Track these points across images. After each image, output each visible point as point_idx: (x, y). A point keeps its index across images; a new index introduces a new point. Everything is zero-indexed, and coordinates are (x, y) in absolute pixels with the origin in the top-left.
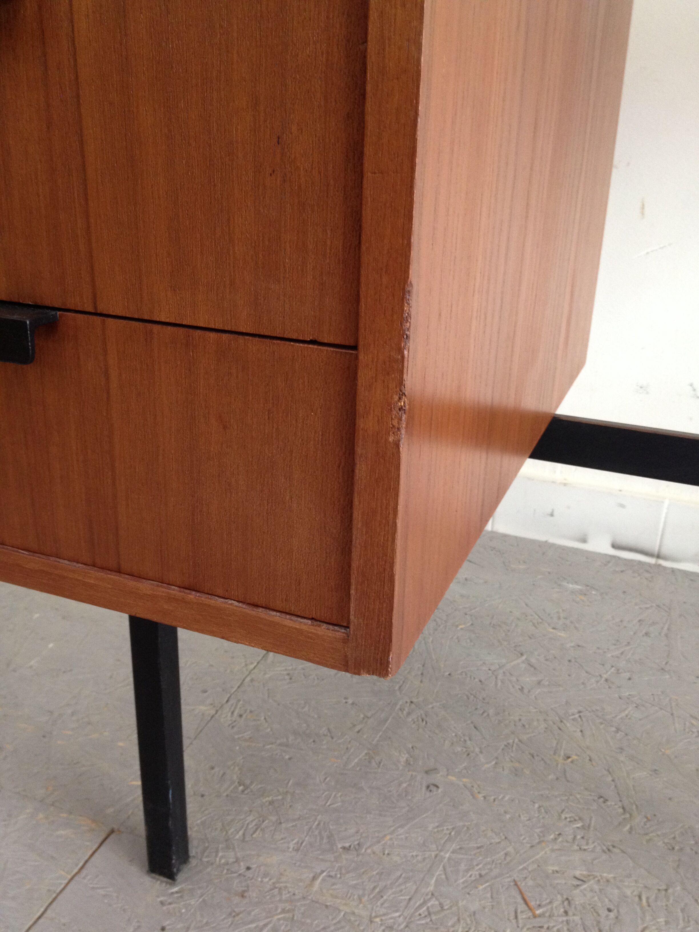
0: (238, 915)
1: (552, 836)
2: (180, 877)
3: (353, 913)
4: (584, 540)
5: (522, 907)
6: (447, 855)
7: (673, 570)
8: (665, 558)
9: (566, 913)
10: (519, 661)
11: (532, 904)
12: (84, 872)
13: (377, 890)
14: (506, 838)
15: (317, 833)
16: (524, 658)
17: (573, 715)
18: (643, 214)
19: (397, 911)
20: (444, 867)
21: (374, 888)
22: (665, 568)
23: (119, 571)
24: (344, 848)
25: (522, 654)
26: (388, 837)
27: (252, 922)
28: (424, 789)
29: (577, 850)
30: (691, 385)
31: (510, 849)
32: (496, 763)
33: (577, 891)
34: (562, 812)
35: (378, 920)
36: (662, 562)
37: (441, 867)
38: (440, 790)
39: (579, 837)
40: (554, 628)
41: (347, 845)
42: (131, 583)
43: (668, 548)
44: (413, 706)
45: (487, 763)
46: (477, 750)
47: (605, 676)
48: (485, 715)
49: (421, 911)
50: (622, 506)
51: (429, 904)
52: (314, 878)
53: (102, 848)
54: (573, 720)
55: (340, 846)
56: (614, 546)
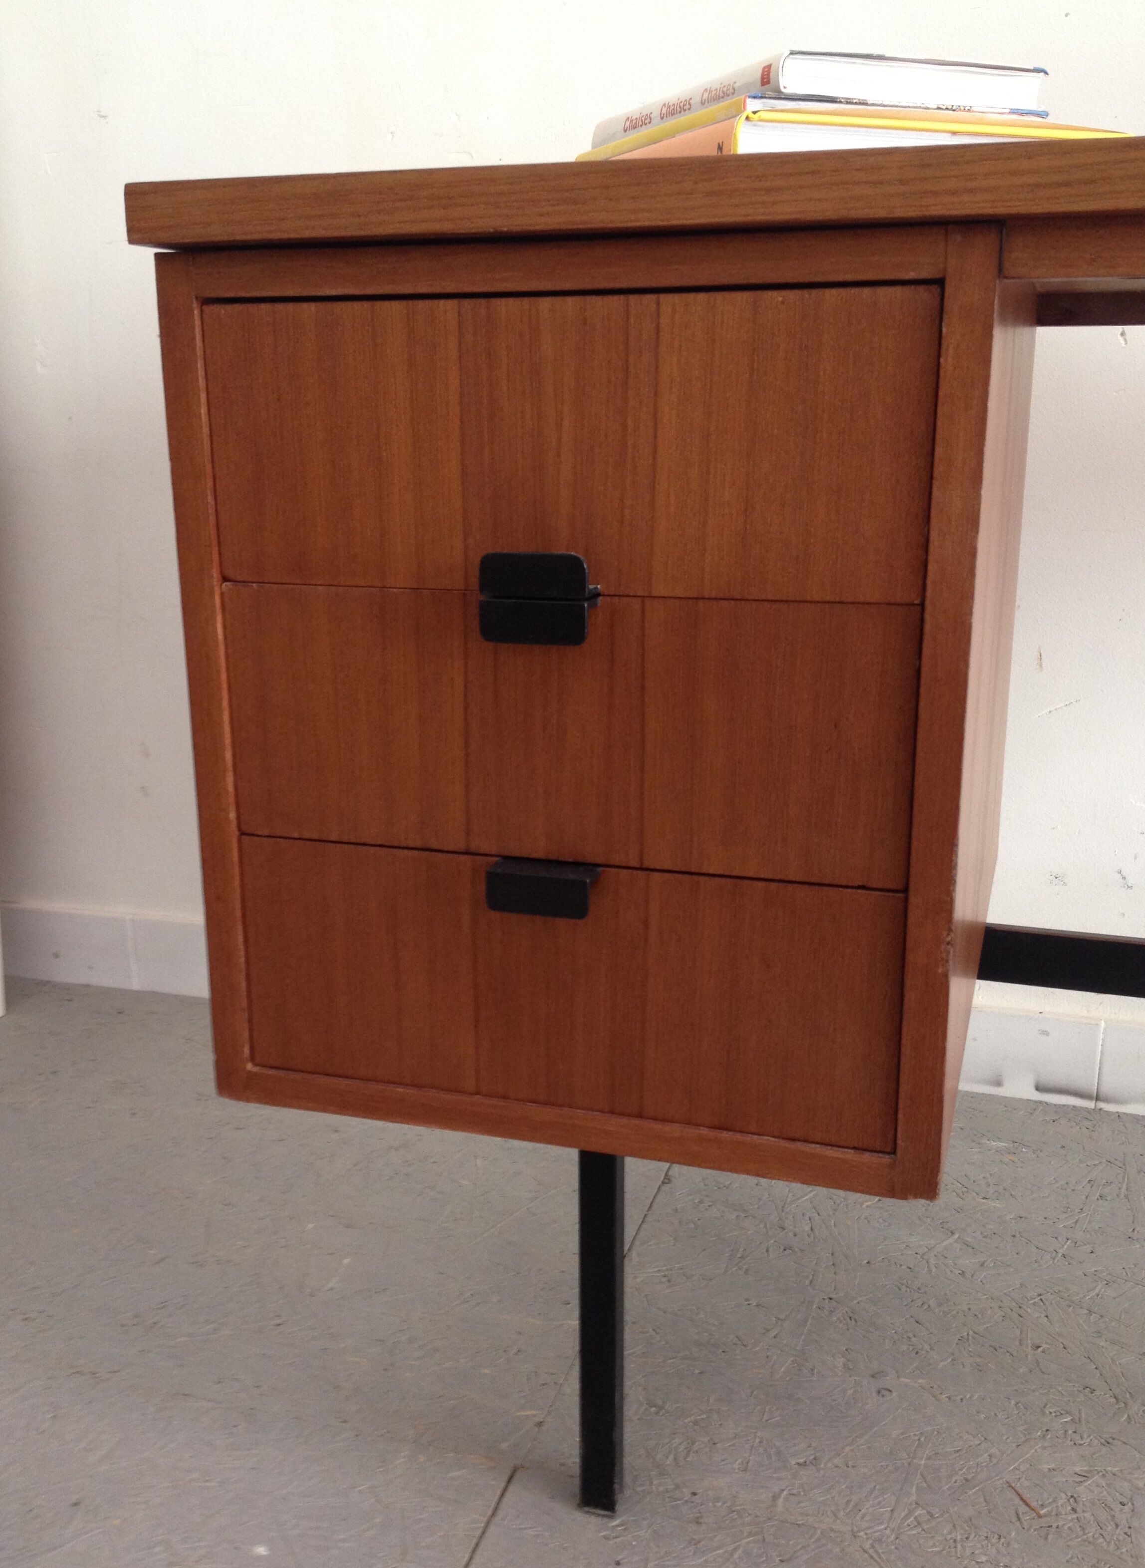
0: (699, 1542)
1: (1039, 1433)
2: (618, 1507)
3: (832, 1530)
4: (998, 1083)
5: (1023, 1508)
6: (923, 1462)
7: (1119, 1115)
8: (1107, 1100)
9: (1074, 1510)
10: (951, 1240)
11: (1034, 1504)
12: (501, 1514)
13: (852, 1503)
14: (986, 1439)
15: (761, 1450)
16: (956, 1236)
17: (1032, 1299)
18: (1041, 665)
19: (882, 1523)
20: (922, 1475)
21: (848, 1502)
22: (1108, 1113)
23: (640, 1116)
24: (799, 1464)
25: (953, 1233)
26: (847, 1449)
27: (719, 1548)
28: (874, 1394)
29: (1072, 1446)
30: (1120, 872)
31: (994, 1450)
32: (953, 1360)
33: (1081, 1488)
34: (1044, 1407)
35: (862, 1534)
36: (1102, 1105)
37: (919, 1476)
38: (894, 1394)
39: (1070, 1432)
40: (984, 1198)
41: (801, 1461)
42: (657, 1127)
43: (1110, 1085)
44: (833, 1303)
45: (942, 1361)
46: (927, 1347)
47: (1061, 1251)
48: (926, 1307)
49: (909, 1521)
50: (1045, 1033)
51: (916, 1514)
52: (775, 1498)
53: (511, 1488)
54: (1034, 1304)
55: (793, 1462)
56: (1038, 1088)
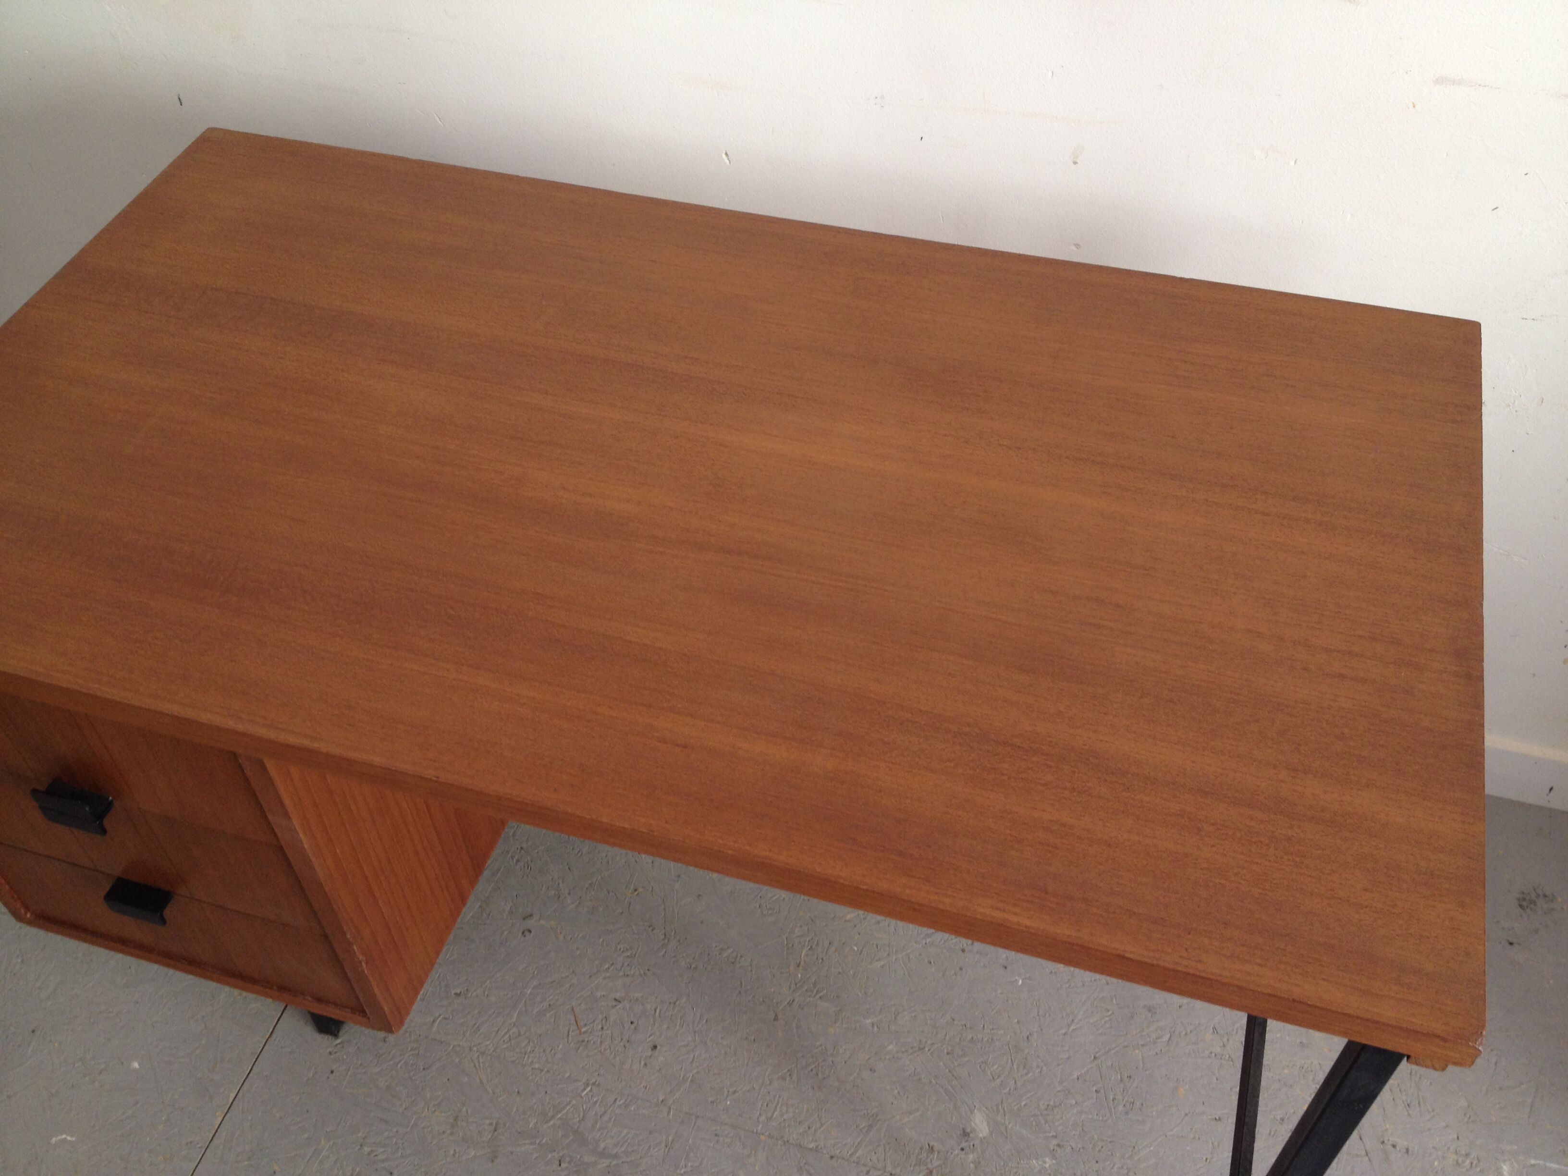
0: (382, 1055)
1: (607, 966)
3: (459, 1046)
5: (574, 1027)
6: (529, 992)
9: (602, 1028)
11: (581, 1023)
13: (476, 1026)
14: (573, 972)
15: (437, 983)
19: (488, 1040)
20: (525, 1002)
21: (475, 1024)
24: (456, 994)
26: (488, 982)
27: (391, 1060)
28: (520, 934)
29: (622, 976)
31: (574, 981)
32: (579, 903)
33: (614, 1011)
34: (618, 944)
35: (475, 1049)
37: (523, 1001)
38: (532, 935)
39: (626, 964)
41: (458, 991)
44: (523, 852)
45: (573, 903)
46: (567, 892)
49: (505, 1038)
51: (511, 1032)
52: (434, 1021)
53: (286, 1011)
55: (453, 992)
